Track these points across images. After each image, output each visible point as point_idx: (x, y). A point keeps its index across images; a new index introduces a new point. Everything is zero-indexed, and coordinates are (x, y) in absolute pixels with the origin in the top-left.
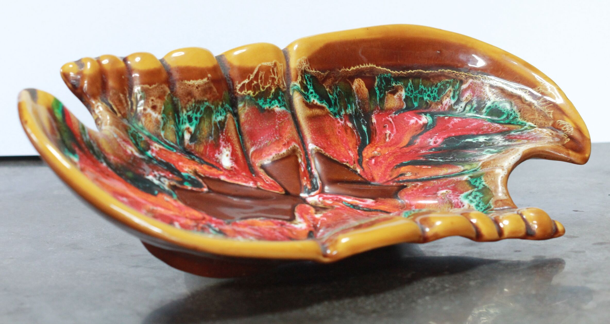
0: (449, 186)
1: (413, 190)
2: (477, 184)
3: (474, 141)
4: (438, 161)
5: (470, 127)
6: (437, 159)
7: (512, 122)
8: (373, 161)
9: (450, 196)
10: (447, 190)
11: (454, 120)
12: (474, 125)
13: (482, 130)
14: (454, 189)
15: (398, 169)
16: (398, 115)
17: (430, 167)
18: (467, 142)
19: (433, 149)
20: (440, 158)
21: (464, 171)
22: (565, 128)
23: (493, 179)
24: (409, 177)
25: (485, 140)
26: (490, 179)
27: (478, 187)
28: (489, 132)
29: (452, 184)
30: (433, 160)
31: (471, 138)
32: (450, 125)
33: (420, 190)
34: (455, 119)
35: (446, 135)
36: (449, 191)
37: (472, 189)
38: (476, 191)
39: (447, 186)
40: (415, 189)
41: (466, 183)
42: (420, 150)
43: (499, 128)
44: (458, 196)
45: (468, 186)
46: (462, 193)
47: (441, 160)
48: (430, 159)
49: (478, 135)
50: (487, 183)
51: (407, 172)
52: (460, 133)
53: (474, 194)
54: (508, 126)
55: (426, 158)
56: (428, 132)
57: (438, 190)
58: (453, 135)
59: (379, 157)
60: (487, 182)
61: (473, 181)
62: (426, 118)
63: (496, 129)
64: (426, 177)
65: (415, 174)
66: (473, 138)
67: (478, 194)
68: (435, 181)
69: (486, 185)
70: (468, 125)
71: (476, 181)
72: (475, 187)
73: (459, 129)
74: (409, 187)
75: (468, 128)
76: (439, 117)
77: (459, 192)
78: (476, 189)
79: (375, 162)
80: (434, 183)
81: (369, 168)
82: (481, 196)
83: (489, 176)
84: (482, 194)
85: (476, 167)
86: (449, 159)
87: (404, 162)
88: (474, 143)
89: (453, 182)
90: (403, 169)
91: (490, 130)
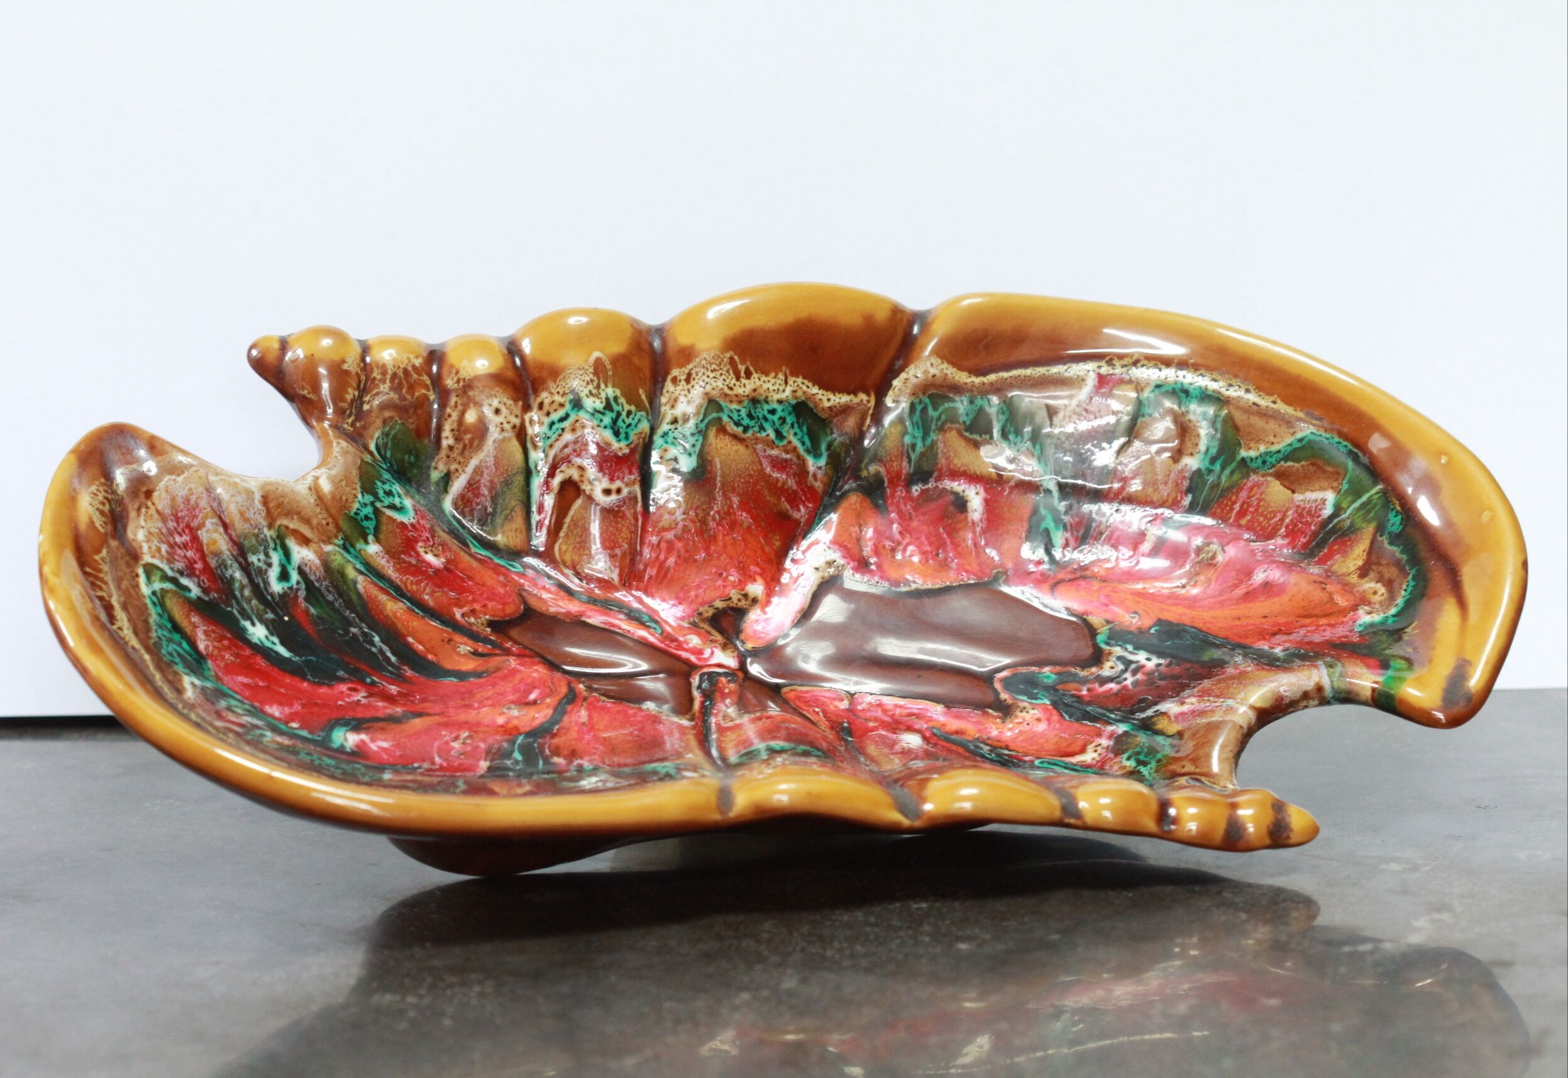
0: (414, 562)
1: (484, 606)
2: (368, 510)
3: (276, 640)
4: (383, 641)
5: (257, 679)
6: (381, 651)
7: (169, 625)
8: (532, 697)
9: (427, 538)
10: (423, 554)
11: (281, 713)
12: (247, 677)
13: (237, 656)
14: (409, 545)
15: (480, 669)
16: (412, 763)
17: (410, 640)
18: (289, 649)
19: (368, 680)
20: (374, 649)
21: (361, 573)
22: (103, 504)
23: (344, 483)
24: (465, 644)
25: (253, 624)
26: (348, 489)
27: (372, 503)
28: (229, 639)
29: (405, 562)
30: (389, 654)
31: (276, 652)
32: (297, 707)
33: (470, 598)
34: (277, 714)
35: (322, 691)
36: (421, 550)
37: (383, 513)
38: (382, 501)
39: (415, 566)
40: (477, 606)
41: (382, 536)
42: (397, 696)
43: (206, 633)
44: (412, 525)
45: (384, 528)
46: (402, 523)
47: (377, 639)
48: (393, 659)
49: (259, 649)
50: (356, 489)
51: (465, 655)
52: (288, 681)
53: (387, 501)
54: (184, 624)
55: (398, 668)
56: (359, 715)
57: (437, 571)
58: (305, 684)
59: (513, 702)
60: (354, 492)
61: (370, 525)
62: (346, 739)
63: (213, 635)
64: (434, 624)
65: (452, 643)
66: (272, 650)
67: (381, 493)
68: (426, 597)
69: (359, 490)
70: (258, 686)
71: (367, 518)
72: (377, 511)
73: (282, 690)
74: (487, 617)
75: (263, 680)
76: (311, 732)
77: (406, 532)
78: (378, 504)
79: (530, 692)
80: (431, 594)
81: (552, 683)
82: (379, 484)
83: (344, 498)
84: (375, 484)
85: (340, 553)
86: (361, 628)
87: (455, 680)
88: (278, 637)
89: (398, 563)
90: (469, 665)
91: (226, 643)
